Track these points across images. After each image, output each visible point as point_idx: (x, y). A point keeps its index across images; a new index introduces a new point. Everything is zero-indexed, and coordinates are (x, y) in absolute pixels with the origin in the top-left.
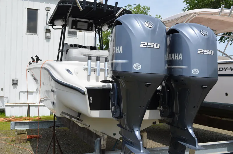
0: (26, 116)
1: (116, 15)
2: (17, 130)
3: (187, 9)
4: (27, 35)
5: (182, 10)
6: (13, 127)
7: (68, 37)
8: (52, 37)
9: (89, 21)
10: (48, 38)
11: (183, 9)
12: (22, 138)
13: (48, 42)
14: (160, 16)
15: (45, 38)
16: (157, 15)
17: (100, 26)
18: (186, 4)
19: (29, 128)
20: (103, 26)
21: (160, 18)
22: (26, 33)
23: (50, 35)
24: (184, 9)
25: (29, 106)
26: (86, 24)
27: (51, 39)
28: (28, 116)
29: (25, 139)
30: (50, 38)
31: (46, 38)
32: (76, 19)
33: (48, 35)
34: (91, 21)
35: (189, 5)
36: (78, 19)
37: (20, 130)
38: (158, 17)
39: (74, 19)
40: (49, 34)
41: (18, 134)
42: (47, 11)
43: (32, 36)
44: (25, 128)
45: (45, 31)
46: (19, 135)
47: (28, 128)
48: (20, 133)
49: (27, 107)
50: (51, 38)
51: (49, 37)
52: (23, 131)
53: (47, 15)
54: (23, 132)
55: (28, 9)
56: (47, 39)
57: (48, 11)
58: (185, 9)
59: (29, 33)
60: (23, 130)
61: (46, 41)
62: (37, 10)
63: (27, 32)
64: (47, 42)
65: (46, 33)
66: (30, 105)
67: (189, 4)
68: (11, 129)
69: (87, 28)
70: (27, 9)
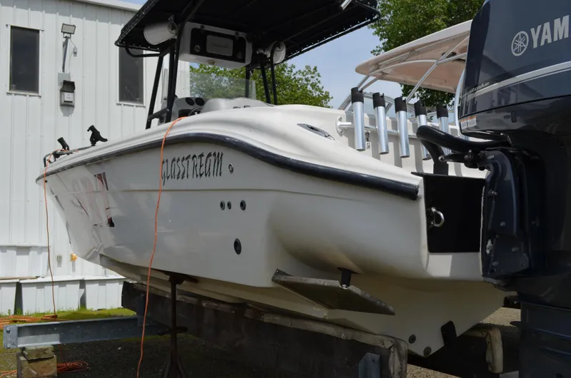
0: (12, 312)
1: (343, 5)
2: (24, 349)
3: (383, 51)
4: (10, 96)
5: (371, 52)
6: (14, 340)
7: (120, 105)
8: (77, 104)
9: (237, 34)
10: (67, 106)
11: (374, 51)
12: (42, 373)
13: (68, 116)
14: (315, 69)
15: (59, 104)
16: (307, 67)
17: (264, 51)
18: (381, 40)
19: (61, 340)
20: (278, 49)
21: (316, 73)
22: (8, 92)
23: (74, 96)
24: (375, 49)
25: (19, 286)
26: (230, 43)
27: (75, 109)
28: (15, 313)
29: (49, 374)
30: (73, 106)
31: (62, 105)
32: (203, 27)
33: (68, 97)
34: (241, 34)
35: (387, 40)
36: (208, 28)
37: (34, 348)
38: (312, 71)
39: (198, 26)
40: (71, 94)
41: (30, 361)
42: (66, 35)
43: (23, 100)
44: (48, 342)
45: (60, 87)
46: (32, 364)
47: (58, 343)
48: (38, 357)
49: (14, 289)
50: (76, 106)
51: (71, 102)
52: (44, 351)
53: (65, 44)
54: (45, 353)
55: (13, 28)
56: (65, 108)
57: (68, 35)
58: (378, 49)
59: (15, 92)
60: (46, 347)
61: (62, 114)
62: (38, 31)
63: (10, 89)
64: (64, 115)
65: (62, 91)
66: (21, 282)
67: (388, 38)
68: (8, 346)
69: (231, 55)
70: (9, 27)
